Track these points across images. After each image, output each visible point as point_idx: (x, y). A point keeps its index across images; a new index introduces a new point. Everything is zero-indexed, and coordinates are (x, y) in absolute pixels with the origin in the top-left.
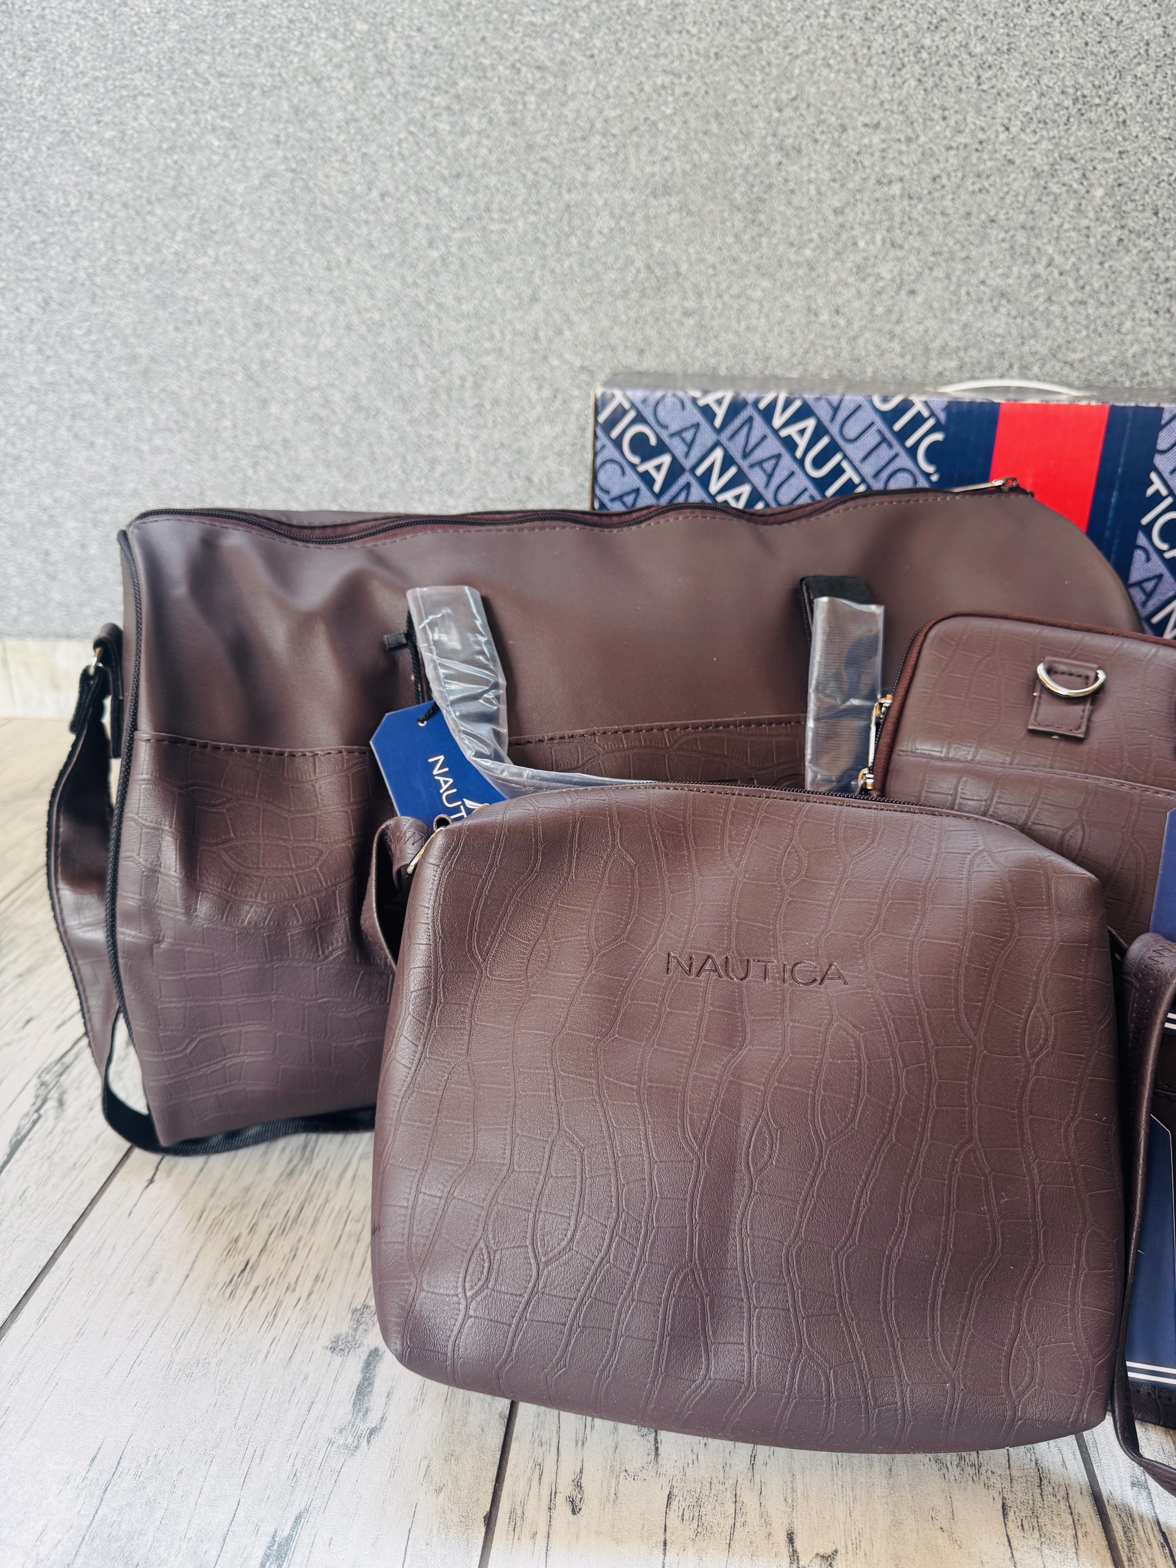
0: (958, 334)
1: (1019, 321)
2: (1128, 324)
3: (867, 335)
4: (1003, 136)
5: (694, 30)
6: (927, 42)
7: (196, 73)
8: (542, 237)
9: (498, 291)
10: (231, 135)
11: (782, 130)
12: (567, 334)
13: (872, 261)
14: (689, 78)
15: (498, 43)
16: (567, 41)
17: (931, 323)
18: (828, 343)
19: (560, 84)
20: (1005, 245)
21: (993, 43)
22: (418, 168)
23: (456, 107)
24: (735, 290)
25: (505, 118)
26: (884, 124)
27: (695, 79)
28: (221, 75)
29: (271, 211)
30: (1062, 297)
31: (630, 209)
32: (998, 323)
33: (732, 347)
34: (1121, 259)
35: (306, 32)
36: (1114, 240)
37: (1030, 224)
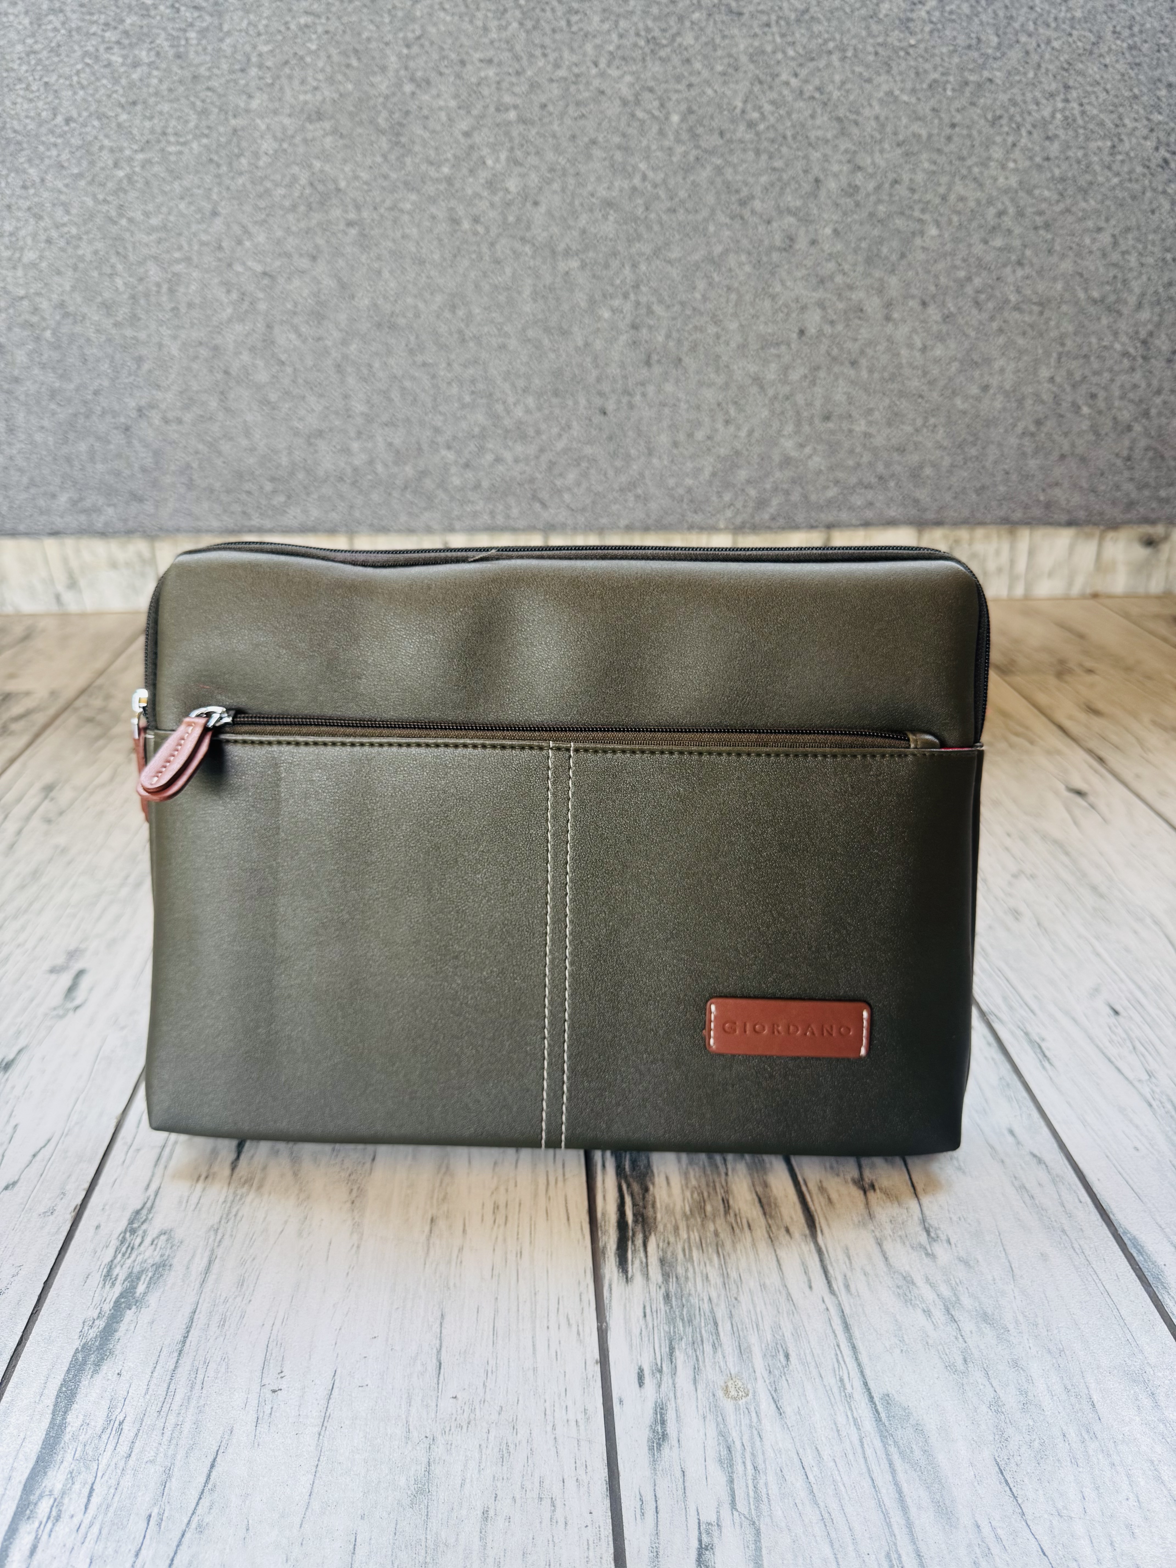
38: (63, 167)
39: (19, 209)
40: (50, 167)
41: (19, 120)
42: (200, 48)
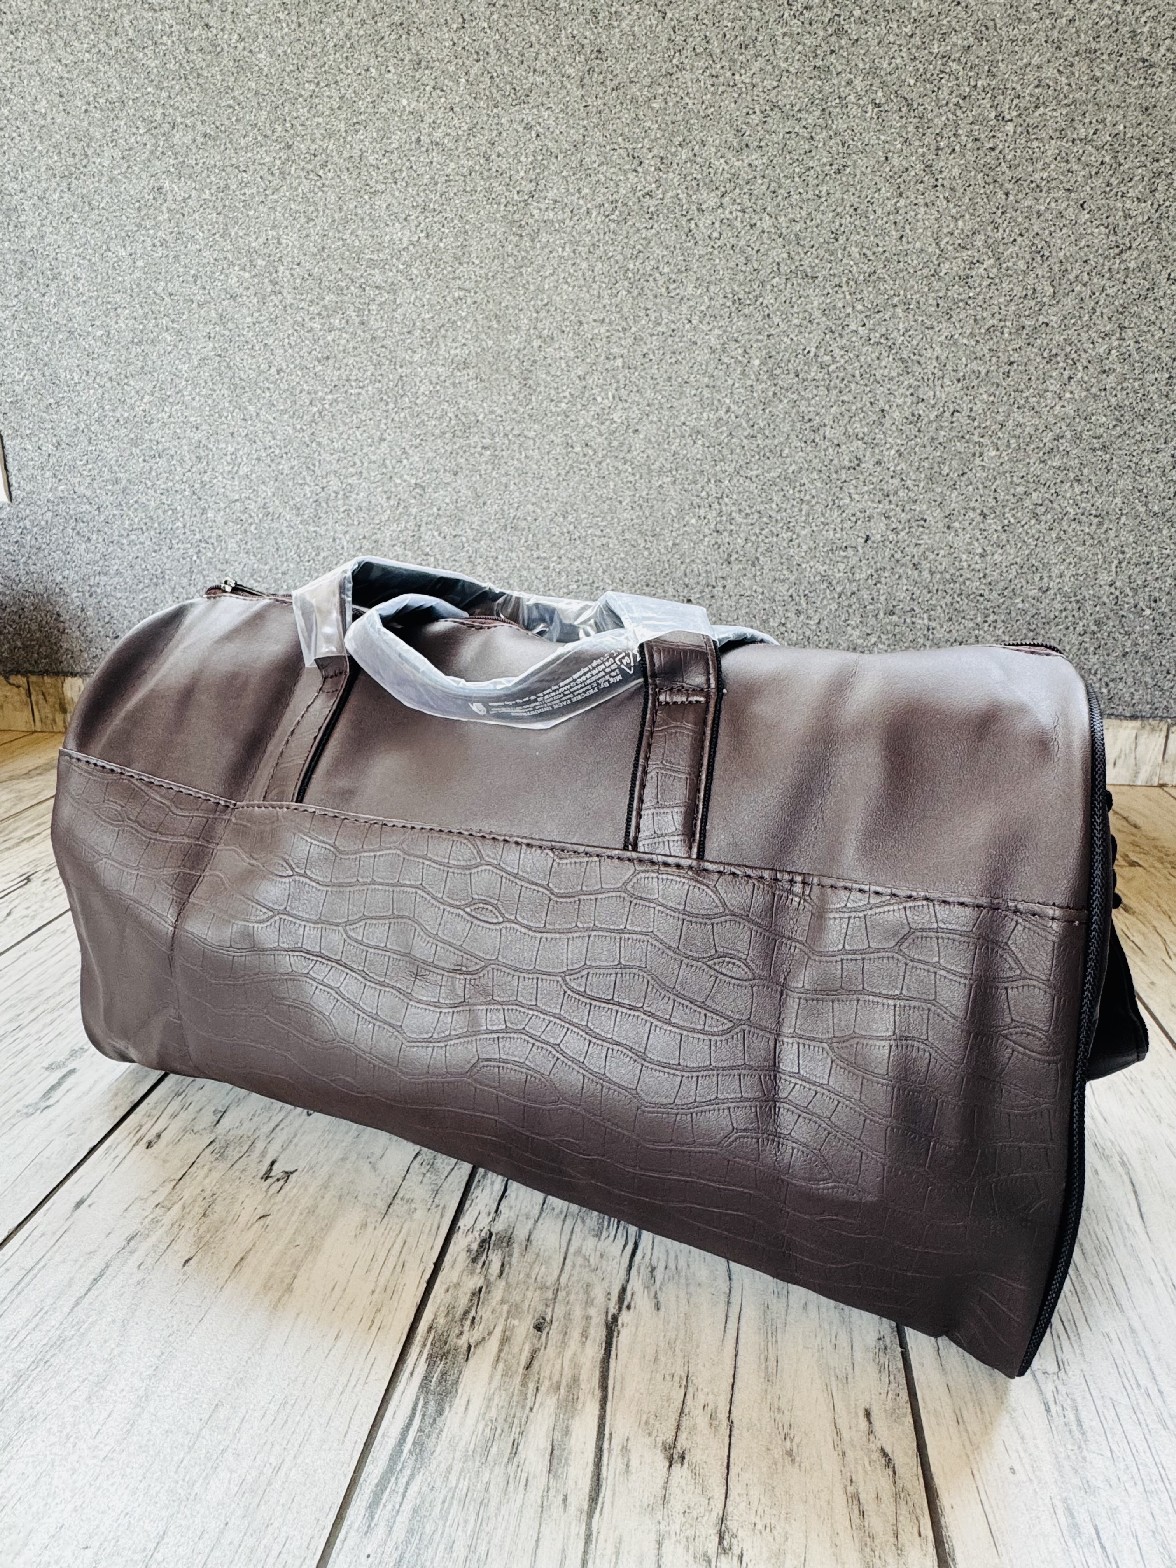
0: (671, 459)
1: (711, 449)
2: (786, 451)
3: (608, 461)
4: (688, 326)
5: (477, 262)
6: (631, 266)
7: (155, 293)
8: (385, 397)
9: (358, 434)
10: (179, 333)
11: (539, 325)
12: (405, 461)
13: (606, 411)
14: (476, 293)
15: (350, 272)
16: (395, 270)
17: (650, 452)
18: (582, 467)
19: (392, 298)
20: (696, 399)
21: (675, 265)
22: (301, 353)
23: (324, 313)
24: (516, 432)
25: (358, 320)
26: (607, 320)
27: (480, 292)
28: (171, 294)
29: (206, 382)
30: (739, 433)
31: (442, 378)
32: (697, 451)
33: (517, 469)
34: (777, 407)
35: (225, 266)
36: (771, 394)
37: (711, 384)
38: (273, 405)
39: (240, 435)
40: (263, 405)
41: (245, 372)
42: (378, 317)
